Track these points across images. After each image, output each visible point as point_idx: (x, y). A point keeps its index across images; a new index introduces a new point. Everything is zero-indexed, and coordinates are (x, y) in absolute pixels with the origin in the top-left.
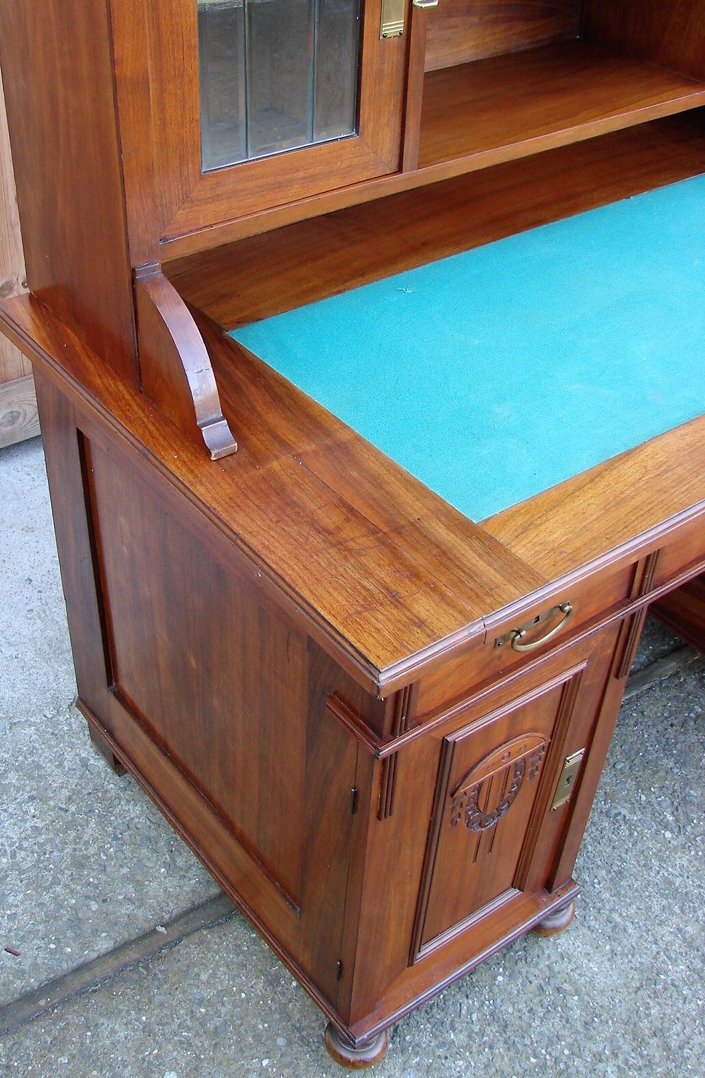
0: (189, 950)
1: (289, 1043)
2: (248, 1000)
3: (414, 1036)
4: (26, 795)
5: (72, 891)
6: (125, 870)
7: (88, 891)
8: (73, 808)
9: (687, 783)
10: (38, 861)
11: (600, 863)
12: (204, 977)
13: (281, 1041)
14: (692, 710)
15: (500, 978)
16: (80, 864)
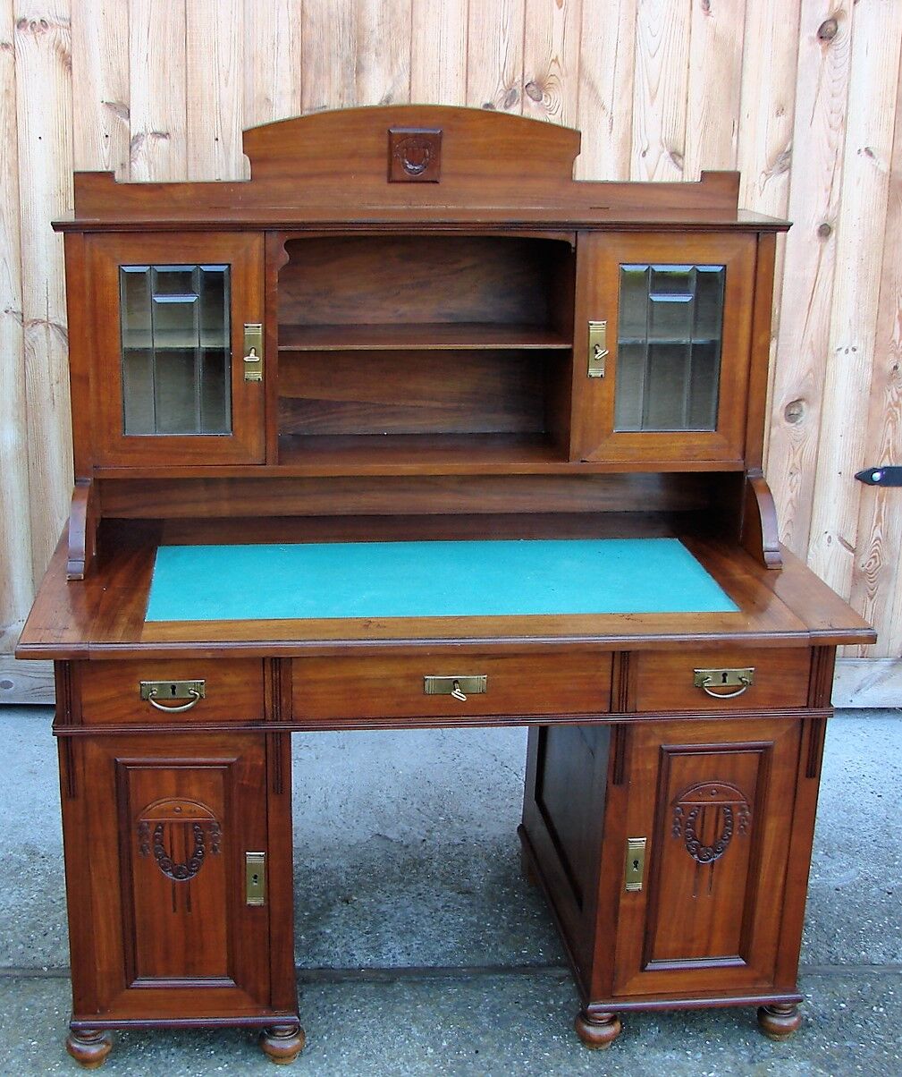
0: (52, 984)
1: (58, 1041)
2: (57, 1015)
3: (133, 1070)
4: (39, 888)
5: (16, 936)
6: (56, 939)
7: (26, 940)
8: (58, 903)
9: (484, 1033)
10: (13, 917)
11: (361, 1046)
12: (44, 998)
13: (54, 1039)
14: (546, 1000)
15: (220, 1068)
16: (33, 927)
